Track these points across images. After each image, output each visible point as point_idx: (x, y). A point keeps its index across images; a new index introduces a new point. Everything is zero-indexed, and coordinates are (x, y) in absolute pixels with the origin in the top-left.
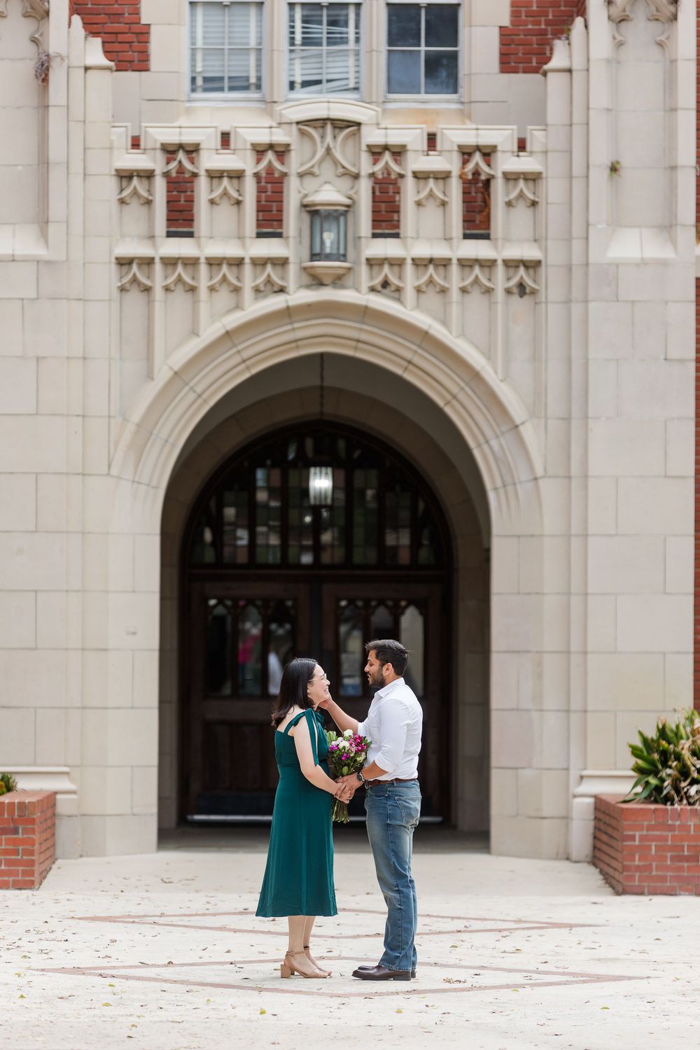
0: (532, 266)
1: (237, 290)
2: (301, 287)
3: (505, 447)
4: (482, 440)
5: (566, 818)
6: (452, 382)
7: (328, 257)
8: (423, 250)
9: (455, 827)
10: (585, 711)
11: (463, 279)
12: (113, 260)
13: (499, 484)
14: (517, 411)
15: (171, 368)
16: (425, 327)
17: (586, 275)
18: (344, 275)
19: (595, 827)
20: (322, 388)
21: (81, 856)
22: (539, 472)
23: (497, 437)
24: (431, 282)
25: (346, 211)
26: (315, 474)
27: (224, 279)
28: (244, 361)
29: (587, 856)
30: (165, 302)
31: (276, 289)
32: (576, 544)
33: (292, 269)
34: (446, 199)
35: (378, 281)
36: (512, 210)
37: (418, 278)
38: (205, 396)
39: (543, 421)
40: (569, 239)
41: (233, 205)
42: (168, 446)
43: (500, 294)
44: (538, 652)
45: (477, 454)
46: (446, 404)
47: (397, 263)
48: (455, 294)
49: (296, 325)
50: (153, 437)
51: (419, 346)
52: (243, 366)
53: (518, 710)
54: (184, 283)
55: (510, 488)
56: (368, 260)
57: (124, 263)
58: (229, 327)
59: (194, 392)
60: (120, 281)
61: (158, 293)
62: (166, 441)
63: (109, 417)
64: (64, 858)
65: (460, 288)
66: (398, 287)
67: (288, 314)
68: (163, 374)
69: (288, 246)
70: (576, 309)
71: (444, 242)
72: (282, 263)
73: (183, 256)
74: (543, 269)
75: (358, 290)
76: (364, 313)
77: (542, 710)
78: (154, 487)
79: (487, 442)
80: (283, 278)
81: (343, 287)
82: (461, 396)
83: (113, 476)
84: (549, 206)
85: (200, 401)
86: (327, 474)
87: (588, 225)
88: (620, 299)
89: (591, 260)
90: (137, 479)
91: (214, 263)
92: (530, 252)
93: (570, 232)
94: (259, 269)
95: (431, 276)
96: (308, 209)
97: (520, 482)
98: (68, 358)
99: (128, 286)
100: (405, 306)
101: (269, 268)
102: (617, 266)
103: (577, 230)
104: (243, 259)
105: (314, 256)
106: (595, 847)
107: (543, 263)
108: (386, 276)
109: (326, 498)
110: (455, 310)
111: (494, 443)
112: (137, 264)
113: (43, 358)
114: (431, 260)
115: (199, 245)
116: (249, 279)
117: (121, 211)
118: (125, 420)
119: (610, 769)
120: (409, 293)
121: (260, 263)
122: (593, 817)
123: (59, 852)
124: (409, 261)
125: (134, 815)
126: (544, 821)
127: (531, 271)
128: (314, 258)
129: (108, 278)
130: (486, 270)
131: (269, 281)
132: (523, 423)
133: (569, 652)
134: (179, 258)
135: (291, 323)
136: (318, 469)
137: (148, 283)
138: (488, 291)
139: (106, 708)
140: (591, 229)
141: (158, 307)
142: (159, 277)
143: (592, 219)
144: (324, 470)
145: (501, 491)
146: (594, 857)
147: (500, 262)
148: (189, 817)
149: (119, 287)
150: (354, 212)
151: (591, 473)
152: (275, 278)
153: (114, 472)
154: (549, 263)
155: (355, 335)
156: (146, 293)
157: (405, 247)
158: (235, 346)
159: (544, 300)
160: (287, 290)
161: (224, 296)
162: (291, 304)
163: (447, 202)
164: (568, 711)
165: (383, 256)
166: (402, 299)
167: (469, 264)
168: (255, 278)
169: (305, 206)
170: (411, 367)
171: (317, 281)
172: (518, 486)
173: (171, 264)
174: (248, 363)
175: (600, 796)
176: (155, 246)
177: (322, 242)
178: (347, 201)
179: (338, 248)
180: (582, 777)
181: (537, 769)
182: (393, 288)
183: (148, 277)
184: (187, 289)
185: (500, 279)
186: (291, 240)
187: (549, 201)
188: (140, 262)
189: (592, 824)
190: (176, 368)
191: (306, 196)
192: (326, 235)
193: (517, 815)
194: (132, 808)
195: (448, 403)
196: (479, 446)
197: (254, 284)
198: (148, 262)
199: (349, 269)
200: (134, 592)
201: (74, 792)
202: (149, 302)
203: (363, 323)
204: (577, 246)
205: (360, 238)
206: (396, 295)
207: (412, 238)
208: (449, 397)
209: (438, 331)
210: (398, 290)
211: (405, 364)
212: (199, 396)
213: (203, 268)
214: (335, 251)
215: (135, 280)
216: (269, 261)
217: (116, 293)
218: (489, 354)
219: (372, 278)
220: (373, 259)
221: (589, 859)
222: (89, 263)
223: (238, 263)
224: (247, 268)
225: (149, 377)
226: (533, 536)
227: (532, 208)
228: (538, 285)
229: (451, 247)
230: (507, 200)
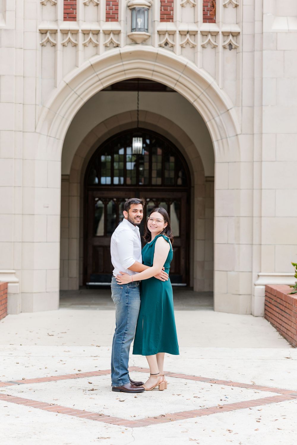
0: (236, 35)
1: (96, 46)
2: (127, 45)
3: (222, 120)
4: (211, 118)
5: (251, 295)
6: (198, 90)
7: (140, 30)
8: (184, 27)
9: (192, 289)
10: (261, 245)
11: (203, 42)
12: (38, 31)
13: (219, 138)
14: (228, 104)
15: (65, 82)
16: (185, 63)
17: (262, 38)
18: (147, 39)
19: (266, 300)
20: (138, 111)
21: (21, 312)
22: (239, 131)
23: (219, 116)
24: (188, 43)
25: (148, 9)
26: (135, 140)
27: (91, 41)
28: (100, 80)
29: (262, 314)
30: (63, 51)
31: (115, 46)
32: (256, 165)
33: (123, 36)
34: (195, 3)
35: (163, 42)
36: (226, 9)
37: (182, 41)
38: (81, 96)
39: (240, 108)
40: (254, 22)
41: (95, 6)
42: (64, 120)
43: (220, 48)
44: (237, 217)
45: (209, 124)
46: (194, 101)
47: (172, 34)
48: (199, 48)
49: (124, 63)
50: (57, 115)
51: (182, 73)
52: (99, 82)
53: (228, 244)
54: (72, 42)
55: (224, 140)
56: (158, 31)
57: (43, 32)
58: (92, 63)
59: (76, 94)
60: (42, 41)
61: (59, 46)
62: (63, 117)
63: (36, 105)
64: (11, 314)
65: (202, 45)
66: (173, 45)
67: (120, 57)
68: (61, 85)
69: (121, 25)
70: (257, 54)
71: (194, 23)
72: (117, 33)
73: (71, 29)
74: (240, 37)
75: (153, 46)
76: (157, 57)
77: (239, 244)
78: (57, 139)
79: (214, 118)
80: (118, 41)
81: (146, 45)
82: (202, 97)
83: (37, 133)
84: (244, 7)
85: (79, 99)
86: (140, 140)
87: (263, 14)
88: (278, 49)
89: (264, 31)
90: (49, 135)
91: (86, 33)
92: (235, 29)
93: (254, 19)
94: (107, 36)
95: (188, 39)
96: (130, 8)
97: (230, 137)
98: (15, 76)
99: (45, 44)
100: (176, 54)
101: (112, 35)
102: (277, 33)
103: (258, 17)
104: (99, 31)
105: (133, 30)
106: (265, 310)
107: (241, 33)
108: (167, 39)
109: (140, 151)
110: (199, 55)
111: (217, 119)
112: (49, 33)
113: (3, 75)
114: (188, 32)
115: (78, 24)
116: (102, 40)
117: (42, 8)
118: (44, 106)
119: (272, 272)
120: (178, 48)
121: (107, 33)
122: (264, 295)
123: (9, 311)
124: (178, 32)
125: (47, 292)
126: (240, 296)
127: (235, 38)
128: (133, 31)
129: (36, 39)
130: (214, 37)
131: (112, 42)
132: (231, 109)
133: (253, 217)
134: (69, 30)
135: (122, 62)
136: (136, 138)
137: (55, 42)
138: (215, 47)
139: (34, 242)
140: (264, 16)
141: (59, 53)
142: (60, 39)
143: (265, 11)
144: (139, 138)
145: (220, 141)
146: (265, 314)
147: (220, 33)
148: (87, 284)
149: (40, 44)
150: (152, 10)
151: (263, 132)
152: (115, 40)
153: (37, 131)
154: (244, 33)
155: (152, 68)
156: (54, 47)
157: (176, 26)
158: (95, 72)
159: (241, 51)
160: (120, 46)
161: (90, 49)
162: (122, 52)
163: (196, 5)
164: (252, 244)
165: (165, 30)
166: (174, 51)
167: (206, 34)
168: (105, 40)
169: (129, 6)
170: (178, 83)
171: (135, 42)
172: (228, 139)
173: (65, 34)
174: (102, 81)
175: (268, 285)
176: (57, 25)
177: (137, 23)
178: (149, 4)
179: (144, 26)
180: (259, 276)
181: (237, 272)
182: (170, 45)
183: (55, 40)
184: (73, 46)
185: (221, 41)
186: (122, 22)
187: (244, 4)
188: (51, 32)
189: (264, 298)
190: (67, 82)
191: (129, 2)
192: (138, 20)
193: (227, 293)
194: (46, 289)
195: (195, 100)
196: (210, 120)
197: (104, 43)
198: (54, 32)
199: (150, 36)
200: (47, 188)
201: (18, 282)
202: (55, 51)
203: (156, 62)
204: (257, 24)
205: (155, 21)
206: (171, 49)
207: (179, 22)
208: (196, 97)
209: (191, 65)
210: (172, 46)
211: (175, 82)
212: (79, 96)
213: (80, 35)
214: (143, 27)
215: (48, 41)
216: (112, 32)
217: (39, 47)
218: (215, 77)
219: (160, 41)
220: (161, 31)
221: (263, 315)
222: (26, 32)
223: (97, 33)
224: (101, 35)
225: (55, 87)
226: (235, 162)
227: (236, 8)
228: (238, 44)
229: (197, 26)
230: (224, 4)
